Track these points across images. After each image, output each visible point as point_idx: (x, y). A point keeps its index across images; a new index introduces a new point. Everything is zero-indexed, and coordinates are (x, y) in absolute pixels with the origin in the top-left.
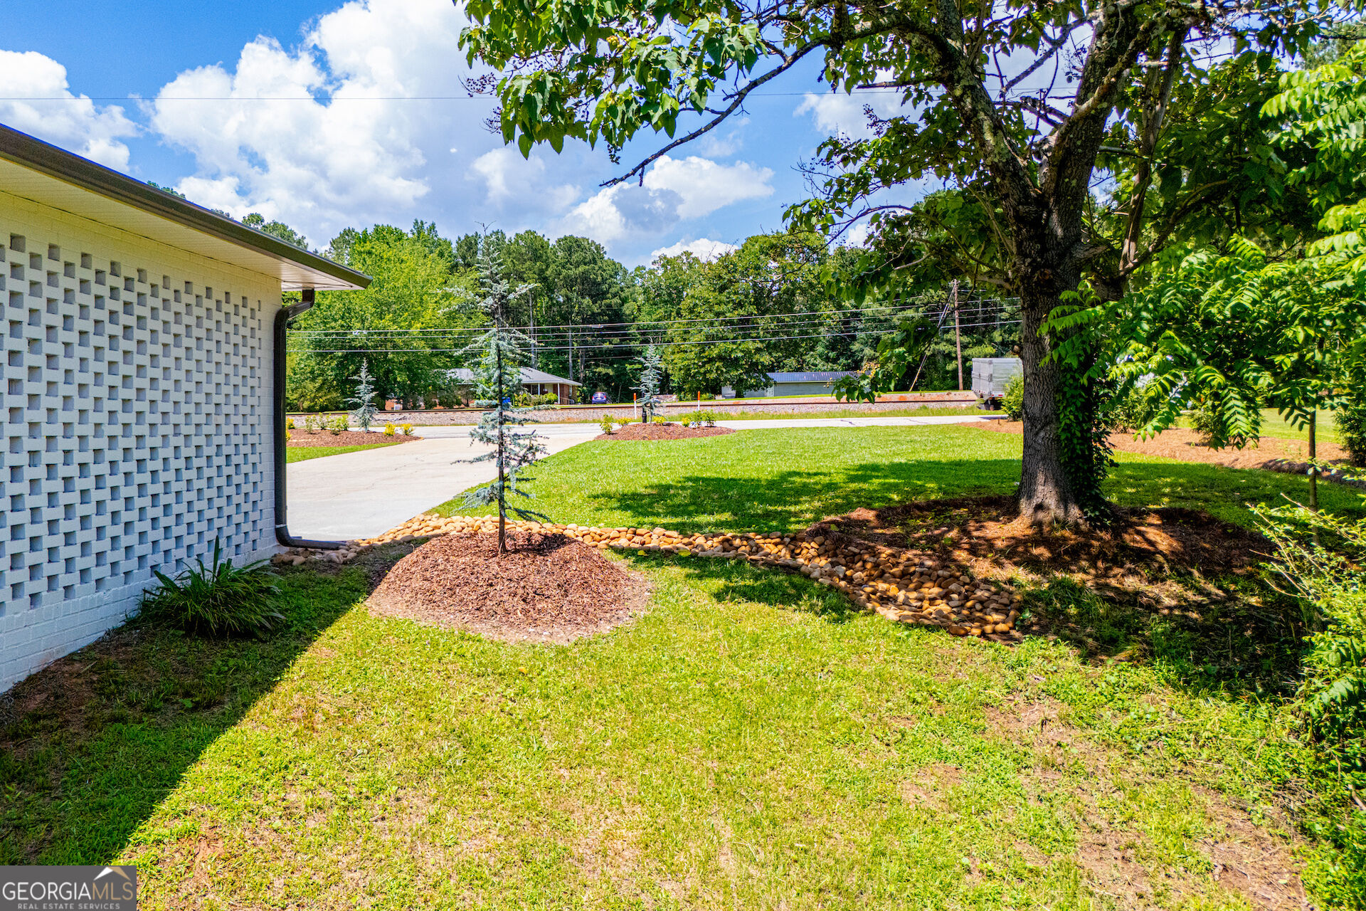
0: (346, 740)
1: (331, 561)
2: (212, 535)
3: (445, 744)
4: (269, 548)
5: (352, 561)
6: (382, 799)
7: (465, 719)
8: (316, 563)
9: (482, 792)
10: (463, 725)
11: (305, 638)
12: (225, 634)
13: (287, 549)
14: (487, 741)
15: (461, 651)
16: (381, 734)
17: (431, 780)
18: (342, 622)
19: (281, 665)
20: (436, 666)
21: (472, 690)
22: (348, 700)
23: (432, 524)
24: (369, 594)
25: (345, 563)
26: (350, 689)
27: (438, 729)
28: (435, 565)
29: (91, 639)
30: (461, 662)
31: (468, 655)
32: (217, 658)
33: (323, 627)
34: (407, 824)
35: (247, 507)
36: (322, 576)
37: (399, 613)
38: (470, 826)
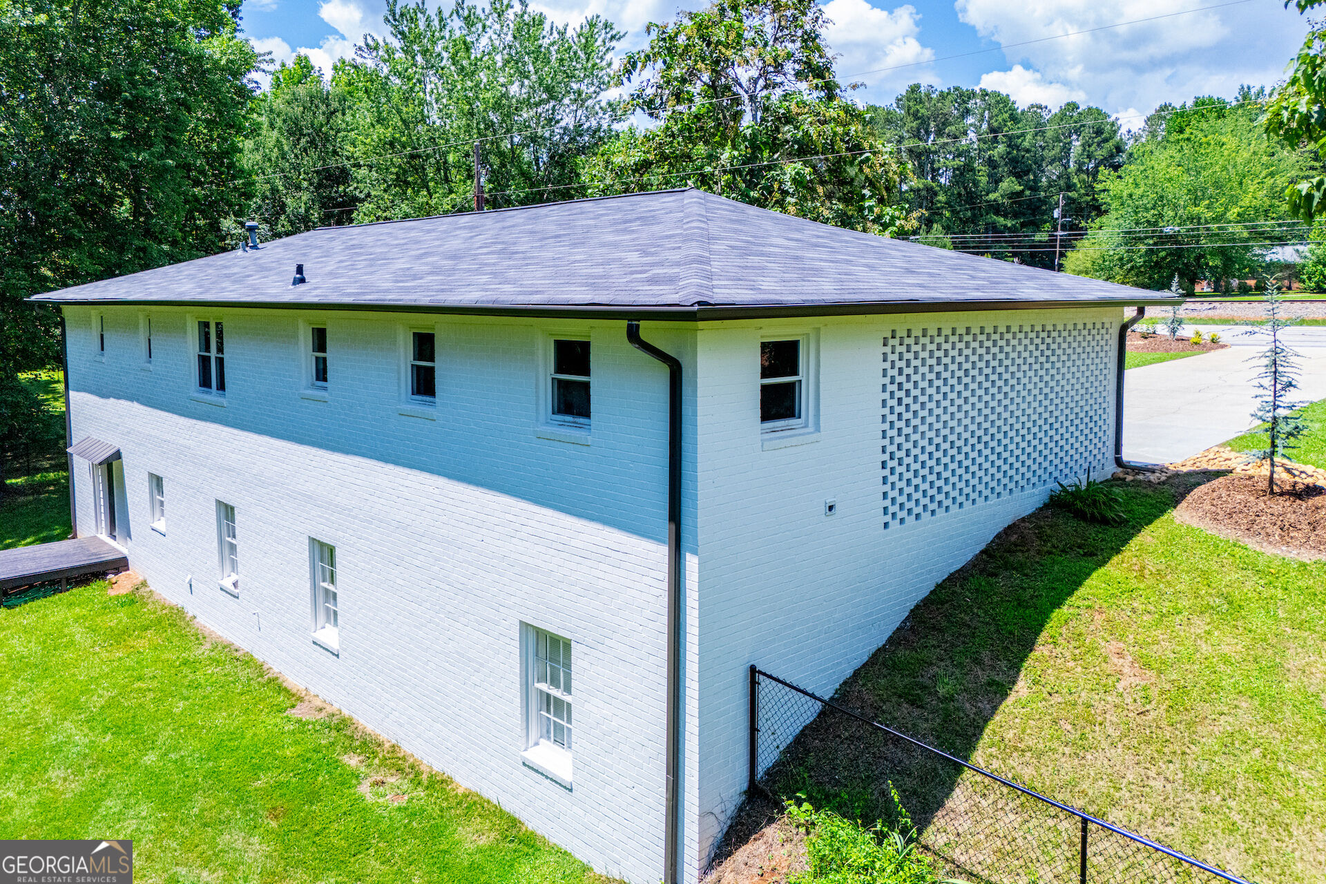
0: (1161, 586)
1: (1150, 481)
2: (1086, 466)
3: (1217, 600)
4: (1111, 469)
5: (1164, 483)
6: (1180, 616)
7: (1230, 590)
8: (1140, 481)
9: (1236, 627)
10: (1228, 593)
11: (1137, 529)
12: (1093, 520)
13: (1121, 469)
14: (1242, 603)
15: (1232, 553)
16: (1179, 587)
17: (1207, 615)
18: (1157, 523)
19: (1125, 541)
20: (1215, 559)
21: (1237, 576)
22: (1163, 567)
23: (1225, 456)
24: (1175, 507)
25: (1159, 484)
26: (1164, 561)
27: (1214, 592)
28: (1220, 497)
29: (1029, 512)
30: (1232, 559)
31: (1237, 556)
32: (1092, 532)
33: (1147, 525)
34: (1193, 630)
35: (1100, 445)
36: (1144, 491)
37: (1195, 523)
38: (1228, 640)
